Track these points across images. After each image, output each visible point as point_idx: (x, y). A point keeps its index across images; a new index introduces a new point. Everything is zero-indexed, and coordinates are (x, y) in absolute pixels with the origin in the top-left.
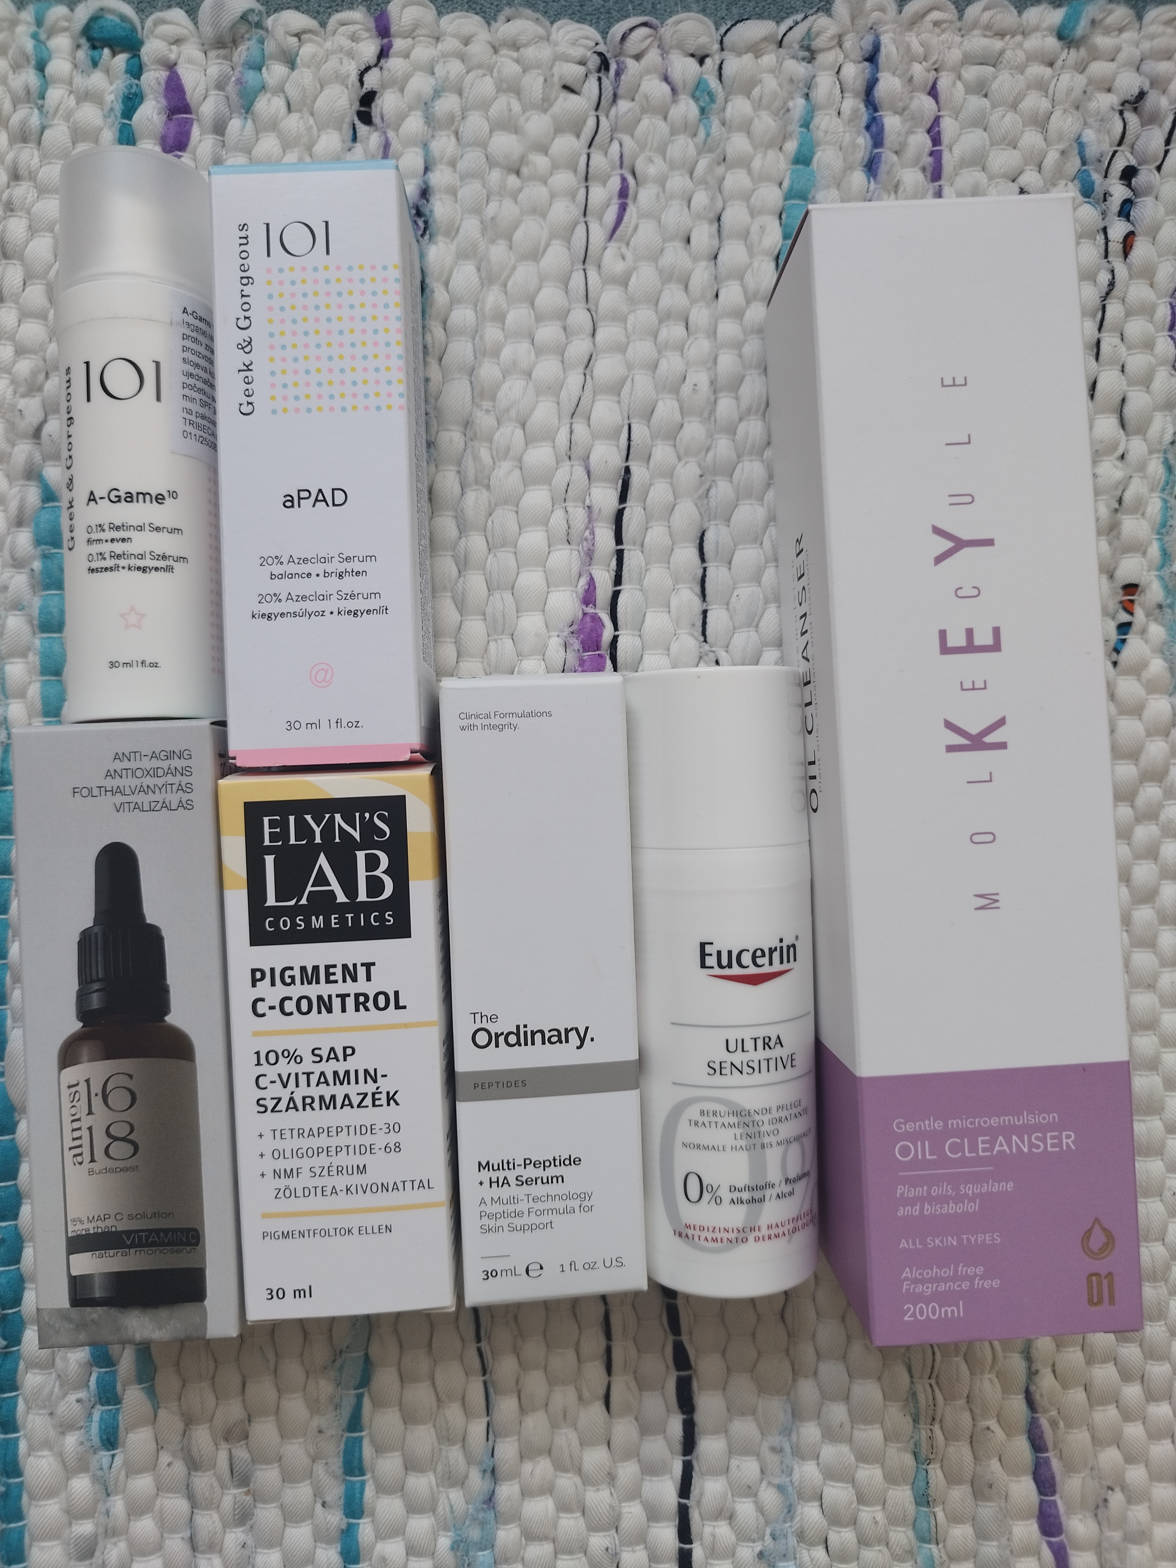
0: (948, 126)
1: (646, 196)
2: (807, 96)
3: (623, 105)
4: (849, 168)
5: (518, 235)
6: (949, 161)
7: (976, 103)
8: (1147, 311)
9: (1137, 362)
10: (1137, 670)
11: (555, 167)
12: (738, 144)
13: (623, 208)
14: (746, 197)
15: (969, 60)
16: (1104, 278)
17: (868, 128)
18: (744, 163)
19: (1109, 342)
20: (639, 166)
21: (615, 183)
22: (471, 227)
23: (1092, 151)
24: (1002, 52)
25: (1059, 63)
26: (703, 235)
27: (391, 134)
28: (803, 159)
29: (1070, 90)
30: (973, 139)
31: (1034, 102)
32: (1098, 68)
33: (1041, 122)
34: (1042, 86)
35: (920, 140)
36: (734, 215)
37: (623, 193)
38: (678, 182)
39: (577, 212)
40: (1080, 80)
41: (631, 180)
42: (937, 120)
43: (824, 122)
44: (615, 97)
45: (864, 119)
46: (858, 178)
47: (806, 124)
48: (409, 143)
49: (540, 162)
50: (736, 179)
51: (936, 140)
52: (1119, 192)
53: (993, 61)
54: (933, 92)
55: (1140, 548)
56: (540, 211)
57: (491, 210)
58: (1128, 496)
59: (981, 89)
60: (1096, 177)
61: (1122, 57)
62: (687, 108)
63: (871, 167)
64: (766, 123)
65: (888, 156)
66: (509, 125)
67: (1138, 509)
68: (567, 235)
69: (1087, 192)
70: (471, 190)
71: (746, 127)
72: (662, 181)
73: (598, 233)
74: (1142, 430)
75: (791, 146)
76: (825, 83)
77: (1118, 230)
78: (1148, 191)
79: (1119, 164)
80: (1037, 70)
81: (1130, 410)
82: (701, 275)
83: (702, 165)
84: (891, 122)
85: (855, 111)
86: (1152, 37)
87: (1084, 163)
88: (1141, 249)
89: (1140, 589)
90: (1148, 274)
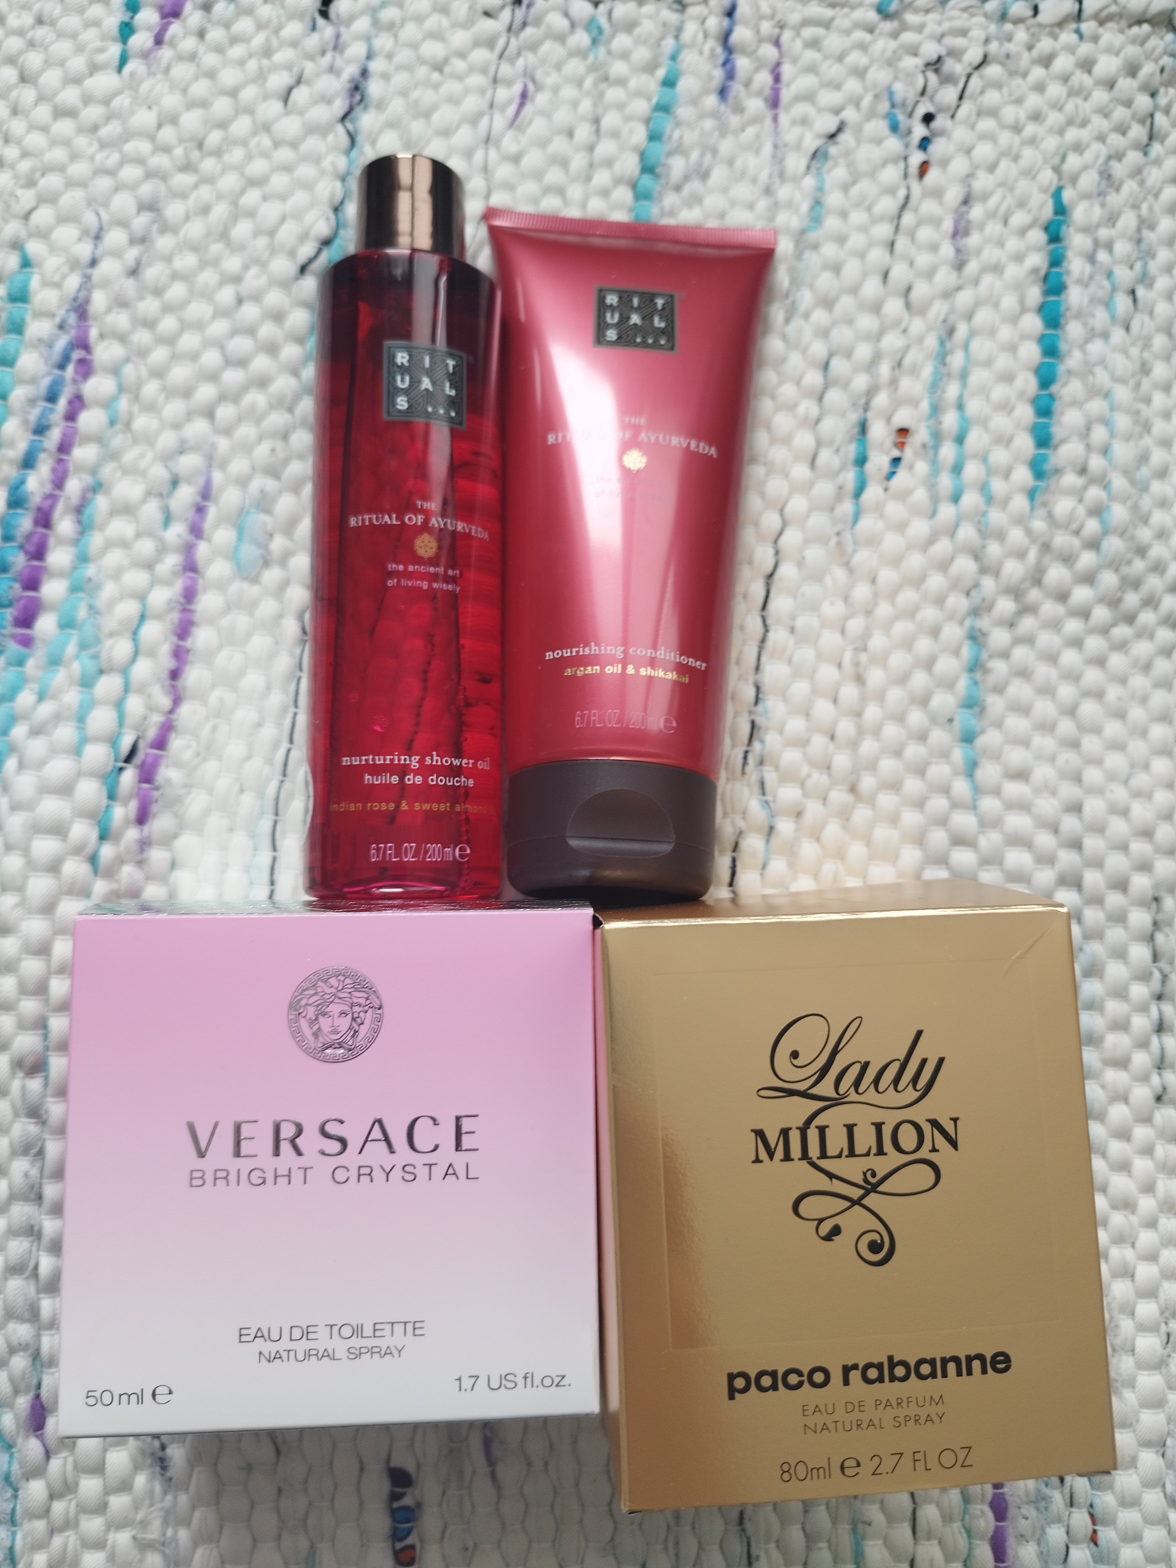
0: (787, 70)
1: (541, 99)
2: (677, 37)
3: (529, 31)
4: (706, 92)
5: (436, 117)
6: (786, 95)
7: (810, 55)
8: (936, 222)
9: (924, 259)
10: (903, 496)
11: (471, 70)
12: (619, 68)
13: (522, 105)
14: (620, 106)
15: (806, 22)
16: (902, 193)
17: (724, 64)
18: (621, 82)
19: (902, 243)
20: (539, 75)
21: (518, 88)
22: (397, 106)
23: (898, 98)
24: (832, 19)
25: (877, 32)
26: (583, 132)
27: (343, 30)
28: (669, 83)
29: (884, 51)
30: (805, 82)
31: (855, 58)
32: (908, 37)
33: (860, 73)
34: (863, 47)
35: (764, 78)
36: (610, 120)
37: (524, 96)
38: (568, 92)
39: (485, 105)
40: (892, 45)
41: (531, 87)
42: (778, 65)
43: (688, 58)
44: (524, 24)
45: (721, 59)
46: (711, 101)
47: (674, 58)
48: (358, 37)
49: (459, 65)
50: (613, 94)
51: (777, 79)
52: (919, 131)
53: (827, 25)
54: (777, 43)
55: (914, 402)
56: (454, 101)
57: (415, 95)
58: (907, 361)
59: (814, 44)
60: (901, 117)
61: (927, 31)
62: (581, 38)
63: (723, 92)
64: (642, 54)
65: (736, 87)
66: (437, 36)
67: (914, 371)
68: (474, 120)
69: (894, 128)
70: (400, 79)
71: (625, 56)
72: (556, 90)
73: (499, 121)
74: (922, 311)
75: (661, 73)
76: (691, 29)
77: (917, 158)
78: (942, 133)
79: (921, 111)
80: (860, 35)
81: (915, 295)
82: (578, 161)
83: (588, 82)
84: (742, 63)
85: (712, 50)
86: (951, 19)
87: (893, 106)
88: (933, 175)
89: (909, 433)
90: (937, 194)
